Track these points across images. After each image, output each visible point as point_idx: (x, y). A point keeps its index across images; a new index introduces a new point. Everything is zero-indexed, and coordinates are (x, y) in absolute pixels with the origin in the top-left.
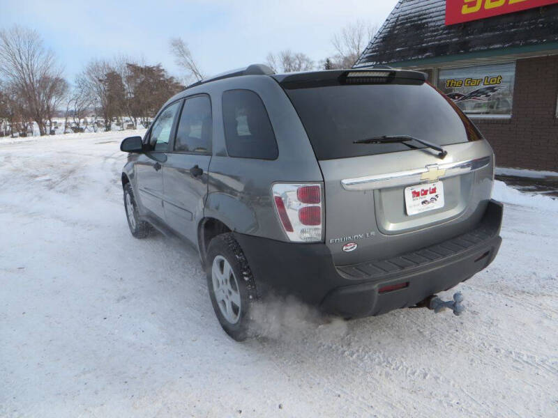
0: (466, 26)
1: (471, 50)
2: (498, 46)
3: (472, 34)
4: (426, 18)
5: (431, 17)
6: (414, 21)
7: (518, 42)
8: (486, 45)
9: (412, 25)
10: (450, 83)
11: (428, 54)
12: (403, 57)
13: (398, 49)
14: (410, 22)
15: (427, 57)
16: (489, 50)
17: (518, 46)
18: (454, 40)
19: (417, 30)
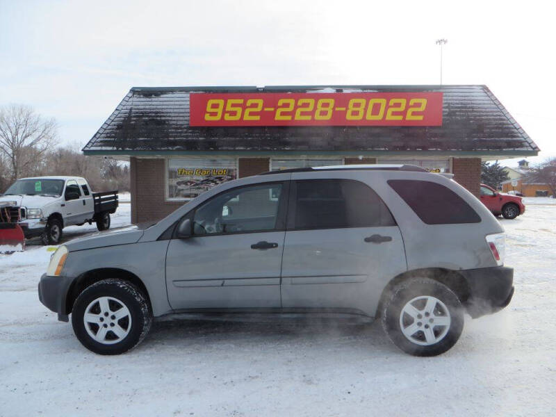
0: (210, 129)
1: (220, 149)
2: (242, 148)
3: (216, 136)
4: (164, 116)
5: (170, 116)
6: (150, 116)
7: (256, 147)
8: (232, 147)
9: (150, 120)
10: (182, 172)
11: (178, 147)
12: (150, 146)
13: (141, 139)
14: (147, 116)
15: (178, 150)
16: (235, 150)
17: (257, 150)
18: (201, 139)
19: (159, 125)
